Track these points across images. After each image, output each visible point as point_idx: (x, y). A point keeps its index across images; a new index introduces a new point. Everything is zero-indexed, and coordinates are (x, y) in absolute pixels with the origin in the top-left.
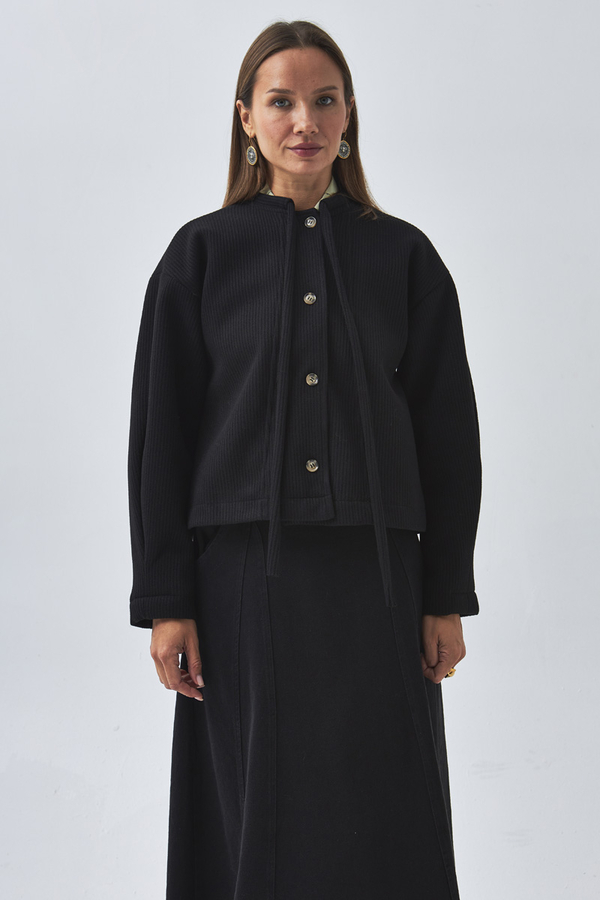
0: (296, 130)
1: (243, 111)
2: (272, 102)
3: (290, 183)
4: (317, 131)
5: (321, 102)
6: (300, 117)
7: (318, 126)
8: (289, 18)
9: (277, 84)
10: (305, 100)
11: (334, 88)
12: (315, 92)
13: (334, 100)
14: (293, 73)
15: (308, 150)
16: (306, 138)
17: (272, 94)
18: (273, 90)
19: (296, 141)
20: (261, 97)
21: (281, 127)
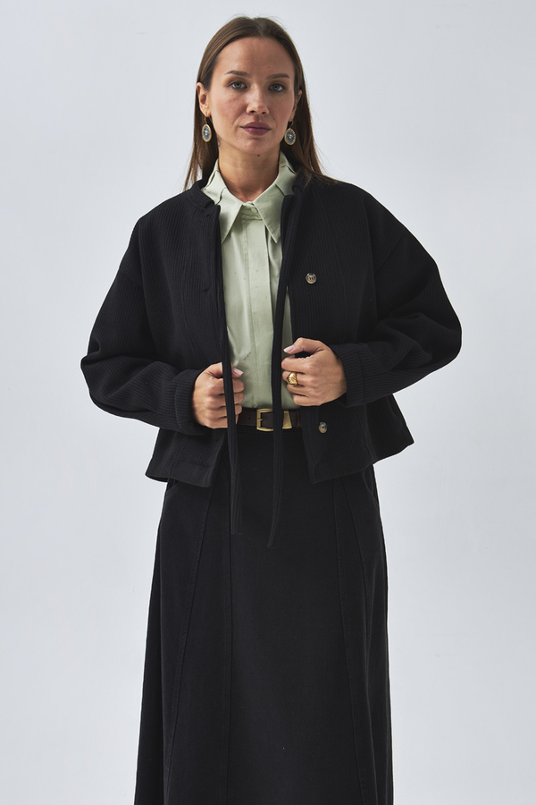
0: (248, 109)
1: (202, 92)
2: (229, 84)
3: (239, 162)
4: (268, 112)
5: (273, 88)
6: (253, 98)
7: (269, 109)
8: (252, 14)
9: (236, 66)
10: (259, 83)
11: (286, 76)
12: (268, 78)
13: (285, 88)
14: (251, 58)
15: (258, 129)
16: (257, 118)
17: (230, 75)
18: (232, 72)
19: (248, 120)
20: (220, 78)
21: (236, 106)
